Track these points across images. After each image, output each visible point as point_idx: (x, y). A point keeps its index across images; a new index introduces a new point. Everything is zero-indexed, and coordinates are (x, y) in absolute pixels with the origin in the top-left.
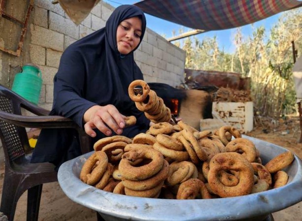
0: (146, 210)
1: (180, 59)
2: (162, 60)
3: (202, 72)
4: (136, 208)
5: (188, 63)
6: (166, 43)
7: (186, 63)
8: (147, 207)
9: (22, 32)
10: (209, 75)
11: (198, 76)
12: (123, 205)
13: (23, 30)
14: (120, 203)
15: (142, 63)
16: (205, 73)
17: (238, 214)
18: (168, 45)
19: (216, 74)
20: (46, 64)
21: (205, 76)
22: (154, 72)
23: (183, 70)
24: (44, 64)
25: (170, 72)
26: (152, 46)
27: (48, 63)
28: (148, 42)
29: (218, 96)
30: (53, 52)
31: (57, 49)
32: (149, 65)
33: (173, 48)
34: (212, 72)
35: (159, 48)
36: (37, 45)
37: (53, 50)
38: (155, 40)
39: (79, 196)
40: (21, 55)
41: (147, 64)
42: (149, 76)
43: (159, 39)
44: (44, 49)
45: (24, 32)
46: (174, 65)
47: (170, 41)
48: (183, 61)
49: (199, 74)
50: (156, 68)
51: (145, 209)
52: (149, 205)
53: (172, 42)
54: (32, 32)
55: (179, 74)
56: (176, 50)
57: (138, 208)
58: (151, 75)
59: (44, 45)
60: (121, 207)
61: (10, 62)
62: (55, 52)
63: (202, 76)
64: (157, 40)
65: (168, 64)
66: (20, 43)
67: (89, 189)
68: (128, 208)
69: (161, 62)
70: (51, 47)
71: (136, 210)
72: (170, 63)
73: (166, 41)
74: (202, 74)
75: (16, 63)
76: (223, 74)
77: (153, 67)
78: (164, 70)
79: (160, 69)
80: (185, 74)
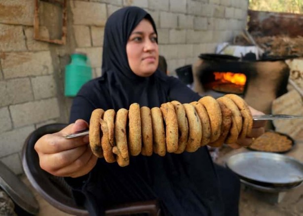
2: (220, 5)
3: (271, 14)
9: (63, 15)
10: (281, 18)
11: (266, 21)
13: (64, 11)
16: (277, 16)
19: (293, 17)
20: (92, 45)
21: (276, 20)
22: (209, 24)
23: (245, 13)
25: (229, 19)
29: (293, 50)
32: (203, 17)
34: (287, 14)
36: (81, 25)
37: (97, 26)
40: (67, 41)
41: (201, 16)
42: (204, 31)
44: (87, 28)
45: (65, 14)
46: (235, 8)
49: (268, 16)
50: (212, 19)
54: (73, 10)
55: (241, 18)
58: (206, 29)
61: (58, 51)
63: (272, 19)
65: (227, 9)
66: (64, 29)
70: (95, 24)
72: (230, 6)
74: (272, 17)
75: (63, 51)
77: (208, 17)
78: (222, 18)
79: (217, 17)
80: (248, 17)
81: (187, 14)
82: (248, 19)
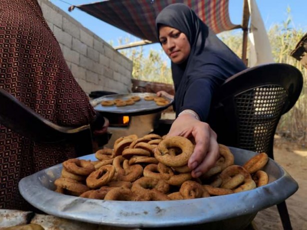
0: (159, 214)
1: (126, 69)
2: (109, 68)
3: (149, 83)
4: (146, 213)
5: (135, 73)
6: (112, 51)
7: (133, 73)
8: (159, 210)
12: (130, 211)
14: (125, 211)
15: (88, 70)
16: (152, 84)
17: (253, 207)
18: (115, 53)
19: (162, 85)
21: (152, 87)
22: (100, 80)
23: (130, 80)
25: (117, 81)
26: (98, 53)
28: (95, 48)
32: (95, 72)
33: (120, 57)
34: (158, 83)
35: (105, 56)
38: (102, 47)
39: (65, 209)
41: (92, 72)
42: (95, 84)
43: (105, 47)
46: (121, 74)
47: (117, 50)
48: (129, 70)
49: (146, 84)
50: (102, 76)
51: (157, 213)
52: (161, 208)
53: (119, 51)
55: (126, 83)
56: (123, 60)
57: (149, 213)
58: (97, 83)
60: (127, 215)
63: (149, 87)
64: (103, 47)
65: (115, 73)
67: (76, 200)
68: (136, 214)
69: (108, 70)
71: (147, 215)
72: (117, 72)
73: (113, 49)
74: (149, 85)
76: (168, 86)
77: (99, 74)
78: (111, 79)
79: (107, 77)
80: (132, 84)
81: (79, 66)
82: (131, 85)
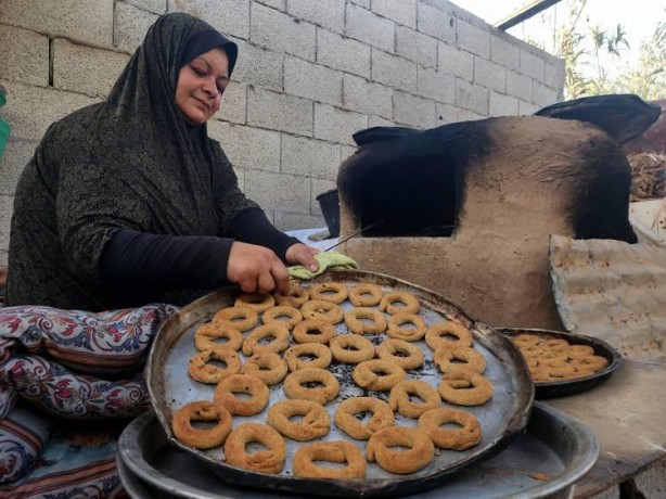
2: (474, 83)
18: (494, 39)
20: (51, 83)
24: (45, 82)
27: (57, 80)
30: (75, 48)
31: (91, 41)
32: (422, 98)
35: (459, 48)
36: (21, 27)
37: (75, 43)
38: (448, 23)
43: (459, 22)
44: (44, 39)
48: (553, 89)
59: (43, 28)
62: (82, 49)
64: (451, 21)
70: (67, 35)
77: (438, 102)
